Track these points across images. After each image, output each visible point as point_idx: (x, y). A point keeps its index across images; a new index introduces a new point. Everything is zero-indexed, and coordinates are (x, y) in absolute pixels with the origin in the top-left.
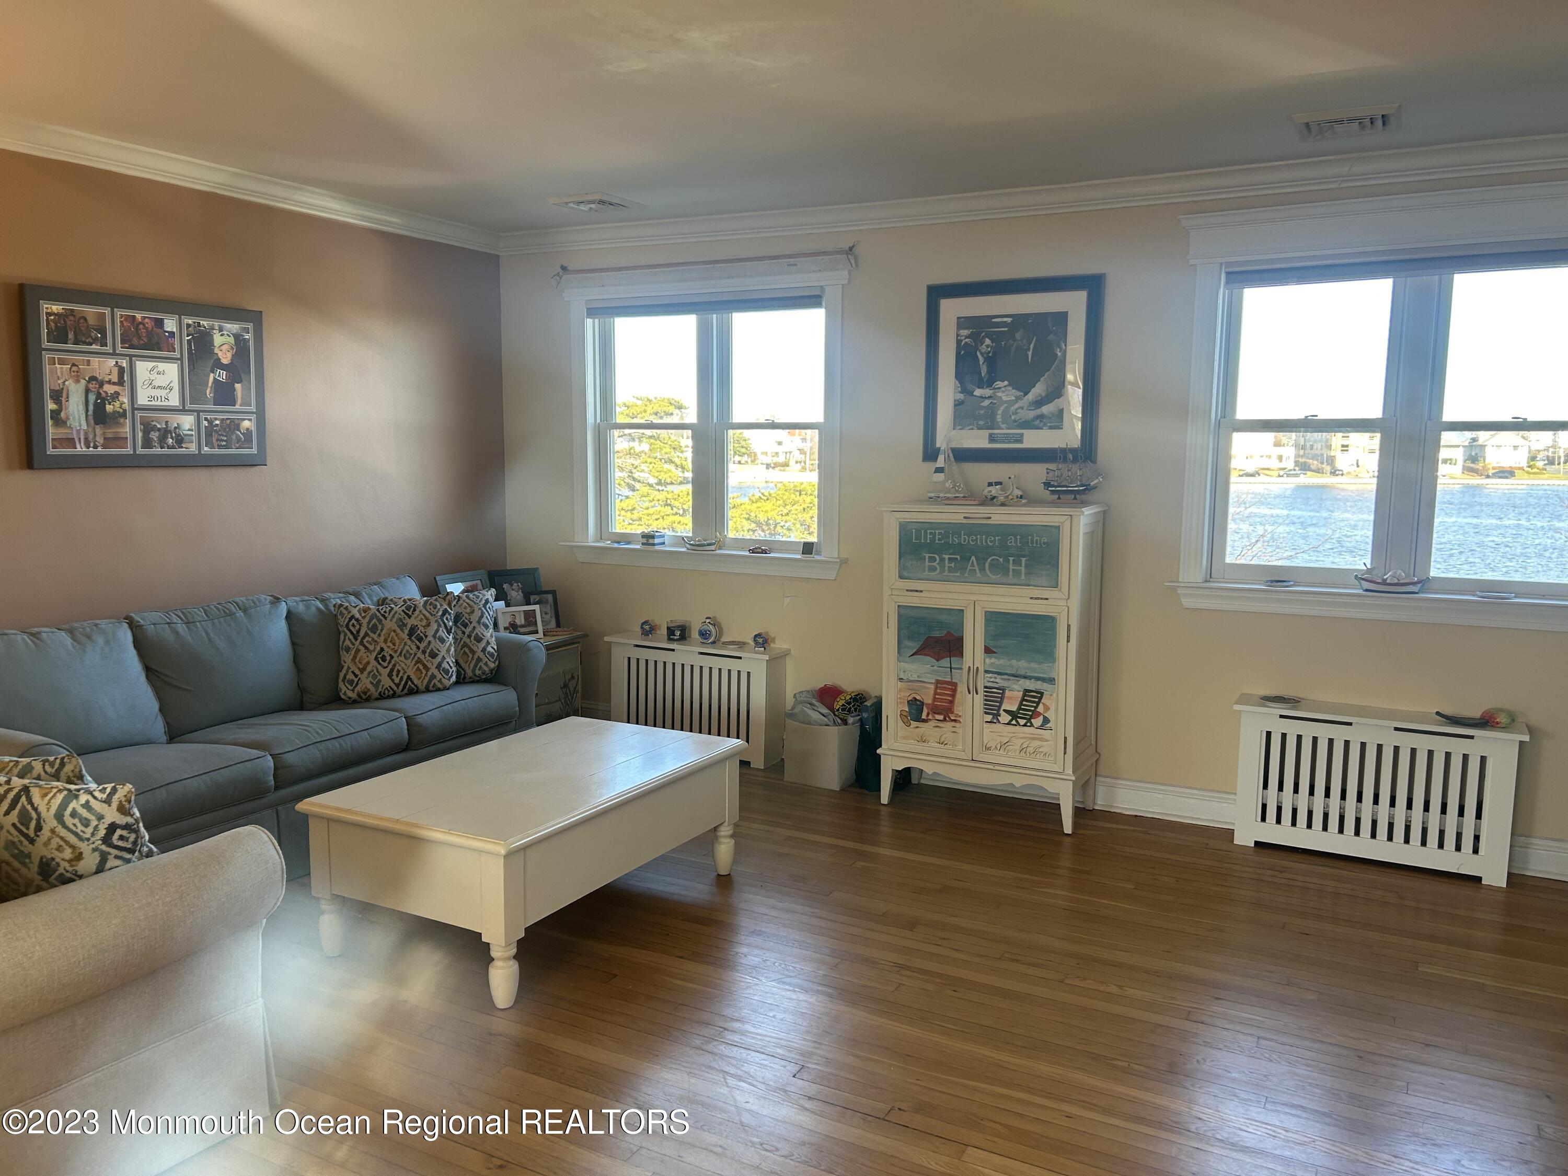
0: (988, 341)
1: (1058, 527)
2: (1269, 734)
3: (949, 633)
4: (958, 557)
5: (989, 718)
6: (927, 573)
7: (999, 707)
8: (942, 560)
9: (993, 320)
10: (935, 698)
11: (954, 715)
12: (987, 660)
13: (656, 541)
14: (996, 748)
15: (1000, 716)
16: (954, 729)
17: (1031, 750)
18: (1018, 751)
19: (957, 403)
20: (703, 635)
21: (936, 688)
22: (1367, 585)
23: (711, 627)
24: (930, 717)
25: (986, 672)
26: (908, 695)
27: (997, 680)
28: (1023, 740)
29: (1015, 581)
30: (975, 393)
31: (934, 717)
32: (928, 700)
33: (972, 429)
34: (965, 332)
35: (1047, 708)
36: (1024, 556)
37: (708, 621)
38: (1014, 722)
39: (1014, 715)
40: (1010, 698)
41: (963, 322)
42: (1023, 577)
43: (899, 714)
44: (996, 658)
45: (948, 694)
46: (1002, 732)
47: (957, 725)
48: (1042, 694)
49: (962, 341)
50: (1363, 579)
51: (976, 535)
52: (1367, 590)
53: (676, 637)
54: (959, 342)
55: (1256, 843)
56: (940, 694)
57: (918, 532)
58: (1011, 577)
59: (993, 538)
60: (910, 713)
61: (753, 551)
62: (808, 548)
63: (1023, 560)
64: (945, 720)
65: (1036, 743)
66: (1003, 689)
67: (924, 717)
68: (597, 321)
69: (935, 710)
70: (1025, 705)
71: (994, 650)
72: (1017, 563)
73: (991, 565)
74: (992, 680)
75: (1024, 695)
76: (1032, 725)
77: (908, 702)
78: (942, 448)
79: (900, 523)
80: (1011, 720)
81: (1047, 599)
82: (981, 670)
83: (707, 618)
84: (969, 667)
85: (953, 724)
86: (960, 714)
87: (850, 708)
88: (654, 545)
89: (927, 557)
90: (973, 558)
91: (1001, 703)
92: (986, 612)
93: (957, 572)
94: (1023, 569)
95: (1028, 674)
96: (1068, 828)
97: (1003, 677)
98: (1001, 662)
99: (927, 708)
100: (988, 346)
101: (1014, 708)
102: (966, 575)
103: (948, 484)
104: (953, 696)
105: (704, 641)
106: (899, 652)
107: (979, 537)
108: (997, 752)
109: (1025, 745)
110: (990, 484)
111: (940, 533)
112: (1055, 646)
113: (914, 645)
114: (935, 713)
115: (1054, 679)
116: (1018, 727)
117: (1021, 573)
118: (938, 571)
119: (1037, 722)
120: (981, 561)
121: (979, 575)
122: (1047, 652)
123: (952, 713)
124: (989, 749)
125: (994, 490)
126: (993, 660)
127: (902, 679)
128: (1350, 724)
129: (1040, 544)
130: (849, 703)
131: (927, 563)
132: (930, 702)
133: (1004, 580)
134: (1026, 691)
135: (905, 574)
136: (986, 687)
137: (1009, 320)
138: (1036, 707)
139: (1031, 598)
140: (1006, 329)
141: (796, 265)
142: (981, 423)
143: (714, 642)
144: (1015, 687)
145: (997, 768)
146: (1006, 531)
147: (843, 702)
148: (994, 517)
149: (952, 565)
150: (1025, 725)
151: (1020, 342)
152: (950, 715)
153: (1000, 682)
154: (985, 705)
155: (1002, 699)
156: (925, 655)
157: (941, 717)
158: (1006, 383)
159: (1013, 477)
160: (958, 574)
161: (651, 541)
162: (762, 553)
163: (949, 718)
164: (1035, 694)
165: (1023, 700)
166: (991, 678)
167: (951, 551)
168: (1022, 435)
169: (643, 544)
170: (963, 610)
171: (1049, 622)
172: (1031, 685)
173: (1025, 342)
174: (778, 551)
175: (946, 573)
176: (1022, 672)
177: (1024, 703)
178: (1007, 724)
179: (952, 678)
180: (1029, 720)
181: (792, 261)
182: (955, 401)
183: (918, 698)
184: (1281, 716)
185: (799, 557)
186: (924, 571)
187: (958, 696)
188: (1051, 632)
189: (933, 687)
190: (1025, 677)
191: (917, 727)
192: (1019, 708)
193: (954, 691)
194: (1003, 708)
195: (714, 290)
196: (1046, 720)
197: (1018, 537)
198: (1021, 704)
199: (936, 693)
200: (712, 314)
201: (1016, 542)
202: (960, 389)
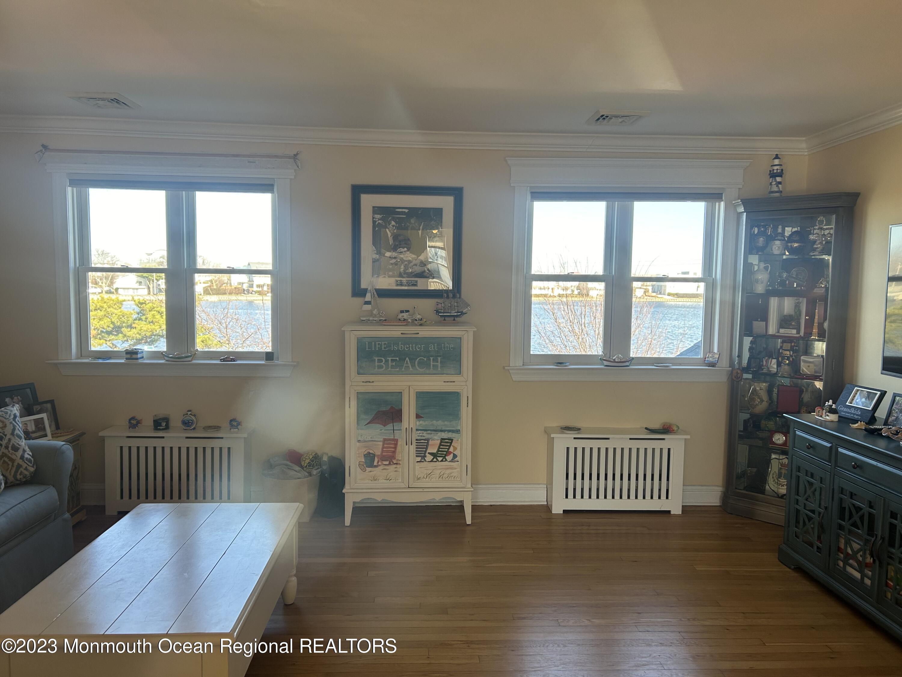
0: (393, 223)
1: (460, 338)
2: (568, 448)
3: (392, 408)
4: (398, 359)
5: (419, 459)
6: (376, 370)
7: (426, 451)
8: (387, 361)
9: (396, 210)
10: (383, 450)
11: (396, 460)
12: (418, 423)
13: (139, 356)
14: (424, 477)
15: (426, 457)
16: (396, 469)
17: (445, 476)
18: (438, 477)
19: (374, 260)
20: (186, 423)
21: (383, 445)
22: (606, 363)
23: (193, 418)
24: (380, 463)
25: (417, 430)
26: (364, 451)
27: (424, 435)
28: (440, 471)
29: (435, 372)
30: (386, 255)
31: (382, 463)
32: (378, 452)
33: (385, 277)
34: (378, 216)
35: (455, 449)
36: (440, 356)
37: (189, 413)
38: (435, 460)
39: (434, 455)
40: (432, 445)
41: (377, 210)
42: (439, 369)
43: (358, 464)
44: (423, 421)
45: (392, 447)
46: (428, 466)
47: (398, 466)
48: (452, 440)
49: (376, 221)
50: (604, 360)
51: (409, 345)
52: (606, 366)
53: (161, 428)
54: (374, 222)
55: (564, 511)
56: (386, 448)
57: (370, 343)
58: (432, 369)
59: (420, 346)
60: (366, 462)
61: (224, 360)
62: (269, 356)
63: (439, 358)
64: (390, 464)
65: (448, 471)
66: (428, 440)
67: (375, 463)
68: (75, 189)
69: (383, 458)
70: (442, 448)
71: (422, 416)
72: (435, 360)
73: (419, 363)
74: (420, 435)
75: (441, 442)
76: (446, 460)
77: (364, 455)
78: (369, 289)
79: (357, 338)
80: (433, 459)
81: (454, 382)
82: (414, 430)
83: (188, 411)
84: (406, 428)
85: (395, 466)
86: (400, 459)
87: (314, 464)
88: (137, 359)
89: (376, 360)
90: (407, 359)
91: (426, 449)
92: (416, 392)
93: (397, 368)
94: (439, 364)
95: (443, 429)
96: (469, 521)
97: (427, 432)
98: (427, 423)
99: (378, 458)
100: (393, 226)
101: (435, 451)
102: (403, 370)
103: (375, 312)
104: (395, 448)
105: (187, 428)
106: (358, 423)
107: (411, 345)
108: (424, 480)
109: (442, 473)
110: (402, 312)
111: (385, 344)
112: (460, 410)
113: (369, 418)
114: (383, 460)
115: (459, 430)
116: (437, 463)
117: (438, 367)
118: (384, 368)
119: (449, 458)
120: (412, 360)
121: (411, 369)
122: (456, 415)
123: (395, 459)
124: (419, 478)
125: (405, 315)
126: (421, 422)
127: (359, 441)
128: (608, 439)
129: (449, 348)
130: (313, 461)
131: (376, 364)
132: (379, 454)
133: (428, 372)
134: (442, 439)
135: (361, 371)
136: (417, 440)
137: (406, 211)
138: (448, 449)
139: (444, 382)
140: (405, 216)
141: (255, 162)
142: (391, 273)
143: (194, 429)
144: (436, 437)
145: (425, 490)
146: (427, 341)
147: (309, 460)
148: (421, 333)
149: (394, 364)
150: (442, 461)
151: (414, 225)
152: (393, 460)
153: (426, 435)
154: (416, 451)
155: (427, 446)
156: (375, 423)
157: (387, 463)
158: (406, 249)
159: (416, 307)
160: (398, 370)
161: (134, 356)
162: (231, 361)
163: (393, 462)
164: (448, 441)
165: (440, 445)
166: (420, 433)
167: (393, 355)
168: (416, 282)
169: (127, 359)
170: (401, 392)
171: (456, 395)
172: (445, 435)
173: (417, 225)
174: (241, 360)
175: (390, 369)
176: (439, 428)
177: (441, 447)
178: (431, 461)
179: (394, 437)
180: (444, 457)
181: (251, 159)
182: (373, 259)
183: (371, 452)
184: (575, 438)
185: (263, 362)
186: (375, 368)
187: (399, 448)
188: (457, 402)
189: (381, 443)
190: (442, 431)
191: (371, 471)
192: (438, 451)
193: (396, 444)
194: (428, 451)
195: (185, 174)
196: (455, 456)
197: (436, 345)
198: (439, 448)
199: (383, 448)
200: (183, 191)
201: (434, 348)
202: (376, 252)
